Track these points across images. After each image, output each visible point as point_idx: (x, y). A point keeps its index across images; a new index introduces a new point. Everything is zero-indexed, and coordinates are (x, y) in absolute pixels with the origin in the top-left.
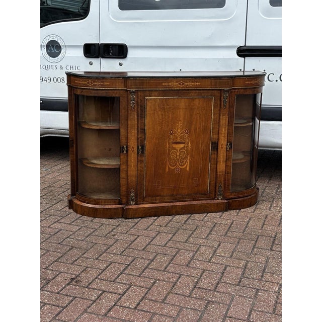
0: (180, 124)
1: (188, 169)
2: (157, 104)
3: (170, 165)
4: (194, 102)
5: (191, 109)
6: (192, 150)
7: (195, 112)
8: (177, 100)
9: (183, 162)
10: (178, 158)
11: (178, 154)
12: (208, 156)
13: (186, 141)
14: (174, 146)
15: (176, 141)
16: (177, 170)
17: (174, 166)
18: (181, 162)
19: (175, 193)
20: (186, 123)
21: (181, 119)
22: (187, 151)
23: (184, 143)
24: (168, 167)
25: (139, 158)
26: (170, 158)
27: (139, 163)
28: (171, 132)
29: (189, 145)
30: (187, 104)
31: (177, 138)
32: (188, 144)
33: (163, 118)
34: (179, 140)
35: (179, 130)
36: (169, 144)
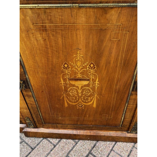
0: (80, 55)
1: (95, 106)
2: (28, 18)
3: (70, 101)
4: (108, 16)
5: (101, 29)
6: (101, 89)
7: (108, 36)
8: (69, 10)
9: (87, 99)
10: (80, 95)
11: (80, 91)
12: (126, 96)
13: (92, 77)
14: (73, 82)
15: (75, 77)
16: (80, 106)
17: (75, 102)
18: (85, 100)
19: (79, 123)
20: (90, 54)
21: (81, 47)
22: (93, 89)
23: (88, 80)
24: (67, 103)
25: (24, 93)
26: (69, 95)
27: (26, 98)
28: (66, 66)
29: (97, 82)
30: (92, 20)
31: (76, 73)
32: (94, 81)
33: (46, 45)
34: (79, 76)
35: (79, 64)
36: (65, 80)
